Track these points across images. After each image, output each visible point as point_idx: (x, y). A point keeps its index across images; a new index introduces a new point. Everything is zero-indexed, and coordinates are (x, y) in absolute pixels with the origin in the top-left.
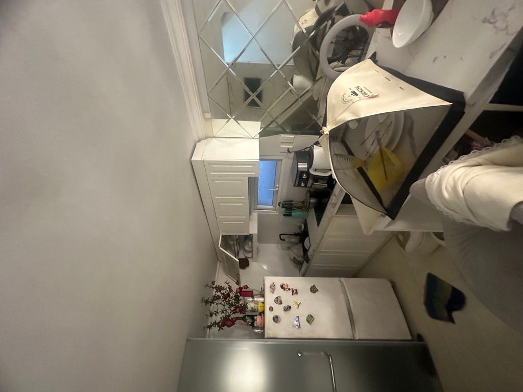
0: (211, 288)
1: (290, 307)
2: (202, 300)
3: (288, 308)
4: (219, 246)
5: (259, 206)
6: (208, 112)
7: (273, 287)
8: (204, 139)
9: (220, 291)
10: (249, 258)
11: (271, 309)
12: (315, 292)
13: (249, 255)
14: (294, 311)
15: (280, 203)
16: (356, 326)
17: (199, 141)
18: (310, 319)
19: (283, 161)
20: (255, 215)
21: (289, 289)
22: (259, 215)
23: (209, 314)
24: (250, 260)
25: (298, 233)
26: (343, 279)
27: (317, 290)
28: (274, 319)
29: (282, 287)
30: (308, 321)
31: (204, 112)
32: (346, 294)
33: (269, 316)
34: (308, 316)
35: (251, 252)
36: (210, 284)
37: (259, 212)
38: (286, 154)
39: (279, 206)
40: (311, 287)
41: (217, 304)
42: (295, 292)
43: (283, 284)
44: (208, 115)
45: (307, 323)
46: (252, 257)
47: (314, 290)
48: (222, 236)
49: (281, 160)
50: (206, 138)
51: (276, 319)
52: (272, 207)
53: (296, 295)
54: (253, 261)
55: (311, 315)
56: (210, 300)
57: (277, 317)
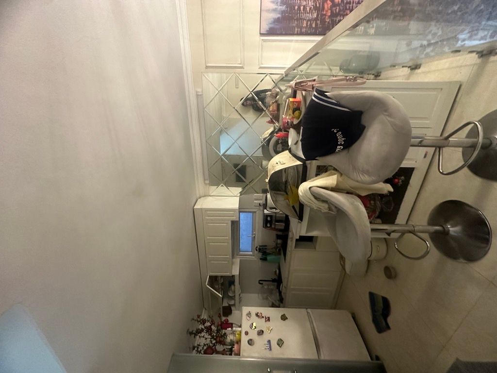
0: (196, 322)
1: (263, 331)
2: (188, 331)
3: (261, 333)
4: (206, 284)
5: (241, 253)
6: (207, 180)
7: (249, 314)
8: (203, 197)
9: (204, 324)
10: (232, 305)
11: (247, 333)
12: (284, 320)
13: (232, 302)
14: (266, 336)
15: (257, 247)
16: (321, 350)
17: (200, 198)
18: (280, 343)
19: (257, 212)
20: (237, 261)
21: (263, 317)
22: (240, 260)
23: (191, 346)
24: (233, 308)
25: (275, 279)
26: (309, 310)
27: (287, 318)
28: (248, 341)
29: (257, 315)
30: (278, 344)
31: (205, 180)
32: (311, 322)
33: (244, 339)
34: (279, 340)
35: (233, 298)
36: (196, 318)
37: (241, 257)
38: (258, 207)
39: (257, 250)
40: (282, 316)
41: (200, 337)
42: (268, 319)
43: (258, 313)
44: (207, 182)
45: (278, 346)
46: (234, 305)
47: (284, 318)
48: (210, 276)
49: (255, 212)
50: (205, 196)
51: (250, 342)
52: (251, 253)
53: (268, 322)
54: (236, 310)
55: (281, 339)
56: (194, 332)
57: (251, 340)
